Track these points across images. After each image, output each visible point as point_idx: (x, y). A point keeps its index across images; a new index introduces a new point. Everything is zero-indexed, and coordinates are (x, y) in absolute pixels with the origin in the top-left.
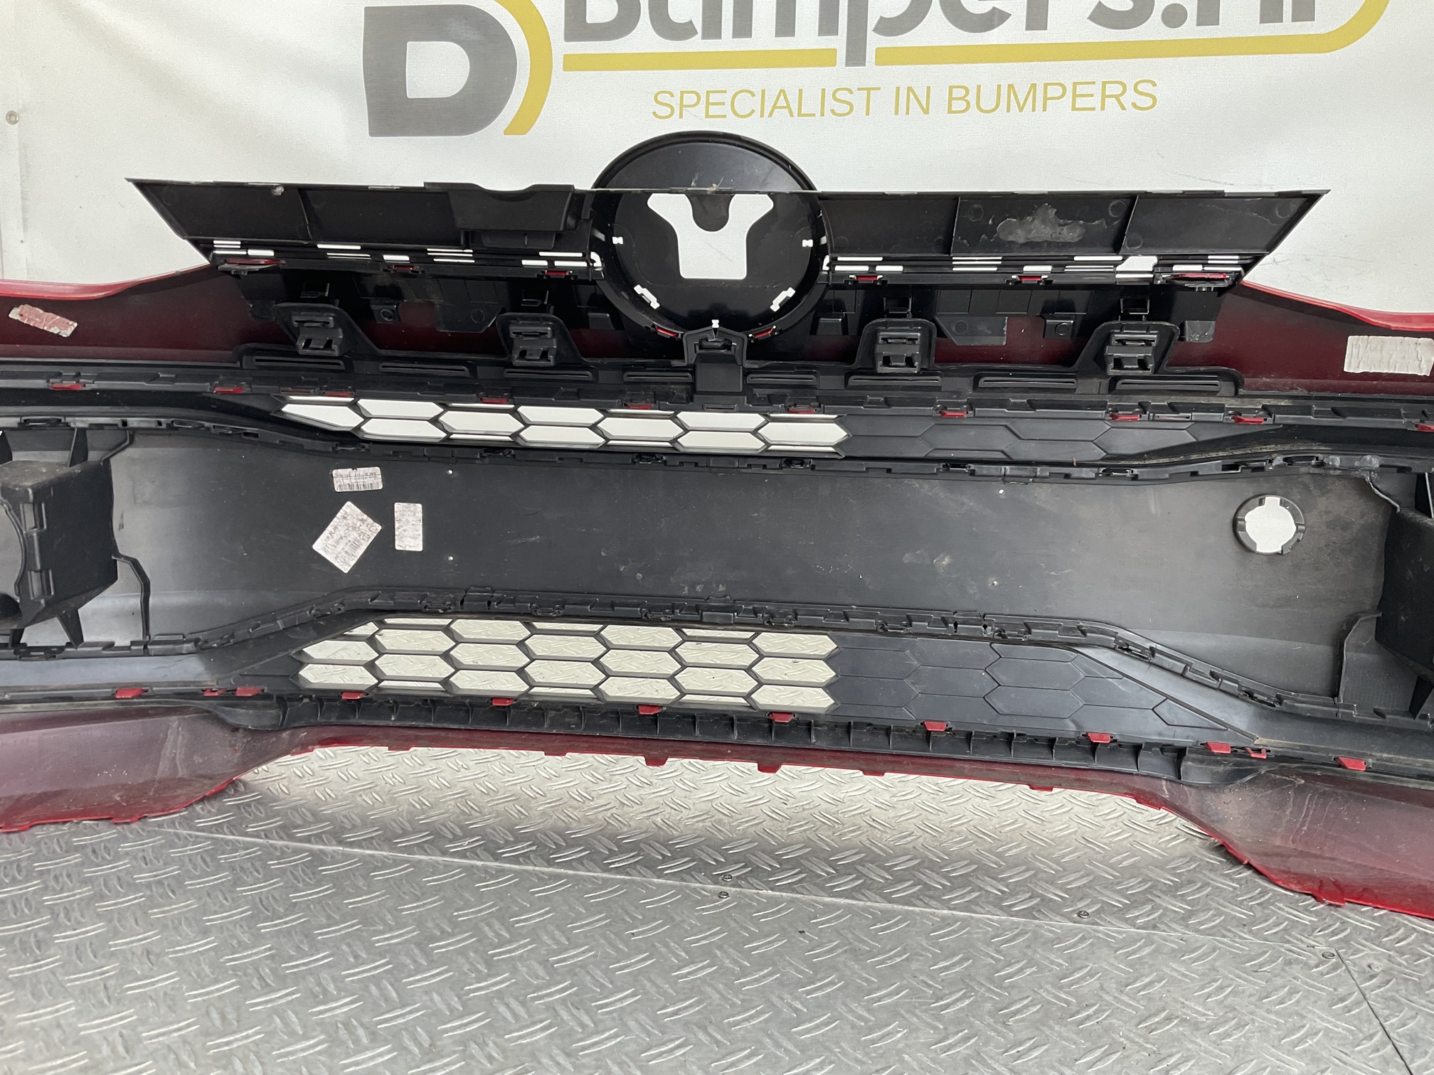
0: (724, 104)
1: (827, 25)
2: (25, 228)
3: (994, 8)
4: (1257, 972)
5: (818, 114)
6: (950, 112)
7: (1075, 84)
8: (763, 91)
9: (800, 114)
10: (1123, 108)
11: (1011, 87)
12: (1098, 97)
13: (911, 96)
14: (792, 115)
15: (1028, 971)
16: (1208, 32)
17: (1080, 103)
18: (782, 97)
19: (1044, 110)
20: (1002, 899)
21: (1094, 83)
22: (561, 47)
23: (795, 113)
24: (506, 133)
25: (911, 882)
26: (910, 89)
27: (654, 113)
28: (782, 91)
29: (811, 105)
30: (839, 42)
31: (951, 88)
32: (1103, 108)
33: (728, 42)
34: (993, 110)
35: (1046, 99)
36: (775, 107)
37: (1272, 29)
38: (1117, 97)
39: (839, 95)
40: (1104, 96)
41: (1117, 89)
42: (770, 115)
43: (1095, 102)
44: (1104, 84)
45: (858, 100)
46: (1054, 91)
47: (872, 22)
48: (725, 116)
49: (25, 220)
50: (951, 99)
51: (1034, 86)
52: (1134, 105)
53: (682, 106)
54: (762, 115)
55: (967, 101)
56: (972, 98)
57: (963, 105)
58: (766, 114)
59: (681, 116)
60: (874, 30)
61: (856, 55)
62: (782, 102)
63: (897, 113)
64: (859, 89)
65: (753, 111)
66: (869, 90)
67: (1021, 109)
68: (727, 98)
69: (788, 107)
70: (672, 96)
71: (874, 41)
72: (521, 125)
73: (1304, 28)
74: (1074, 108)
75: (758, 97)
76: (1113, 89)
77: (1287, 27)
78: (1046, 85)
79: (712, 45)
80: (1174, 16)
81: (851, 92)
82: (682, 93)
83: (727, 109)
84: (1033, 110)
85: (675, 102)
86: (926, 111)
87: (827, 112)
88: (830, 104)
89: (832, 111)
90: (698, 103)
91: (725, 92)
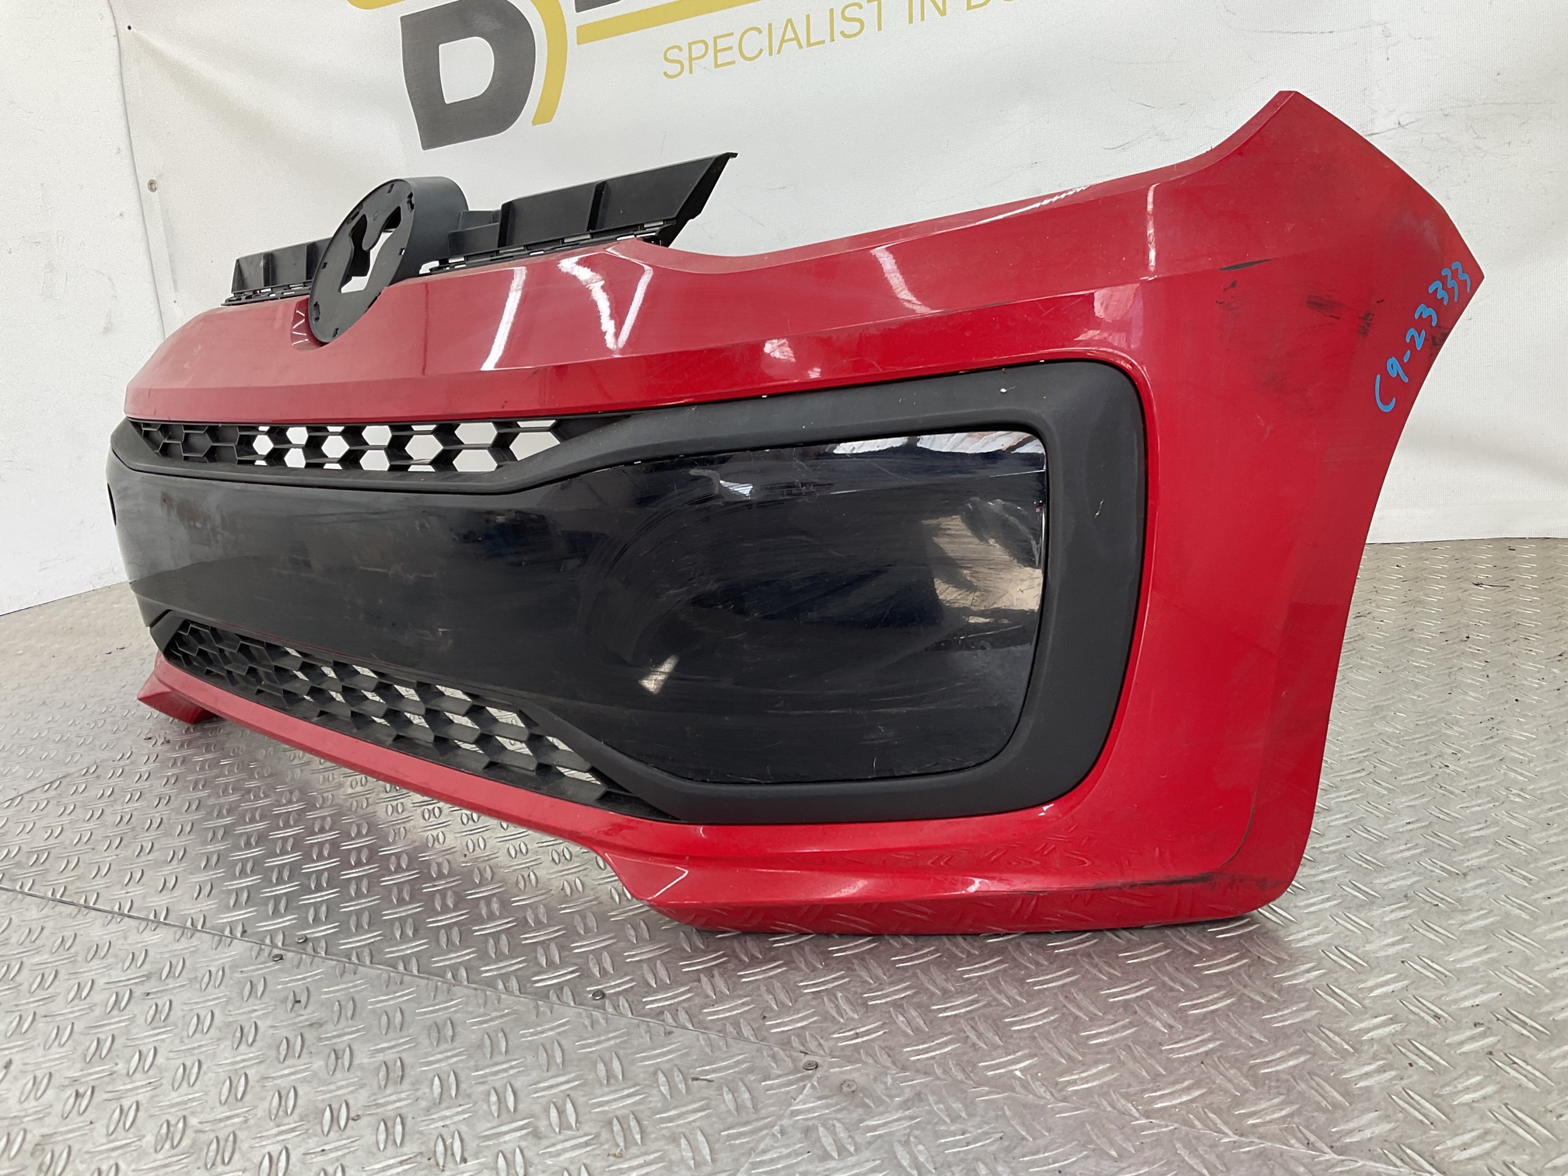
0: (731, 48)
2: (176, 289)
5: (828, 39)
6: (969, 8)
8: (770, 26)
9: (809, 44)
14: (801, 47)
18: (789, 28)
22: (573, 20)
23: (804, 42)
24: (534, 123)
27: (665, 73)
28: (789, 21)
29: (820, 31)
36: (783, 41)
39: (849, 13)
42: (779, 52)
45: (869, 14)
48: (734, 62)
49: (175, 281)
53: (691, 59)
54: (771, 54)
58: (775, 49)
59: (691, 72)
62: (790, 34)
63: (911, 20)
65: (761, 50)
68: (733, 41)
69: (796, 38)
70: (681, 50)
72: (545, 115)
75: (765, 33)
81: (861, 7)
82: (690, 45)
83: (734, 54)
85: (683, 56)
86: (943, 13)
87: (837, 34)
88: (840, 25)
89: (842, 33)
90: (706, 53)
91: (732, 34)
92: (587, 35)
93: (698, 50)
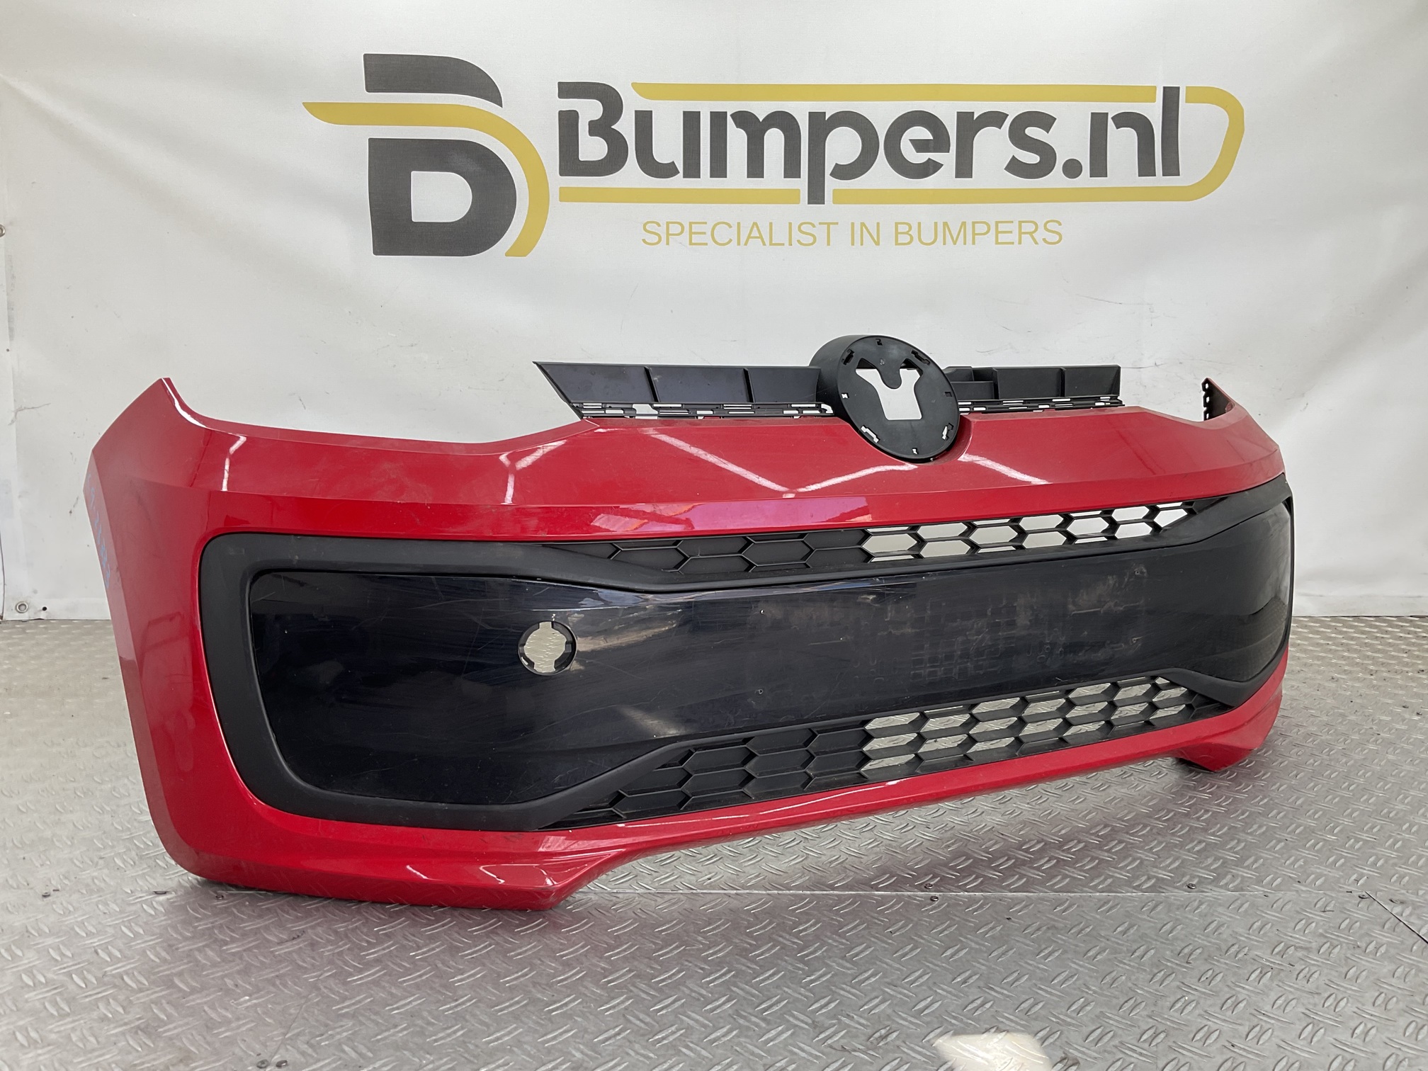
0: (705, 233)
1: (791, 169)
2: (11, 337)
3: (929, 159)
5: (787, 243)
6: (897, 244)
7: (997, 223)
8: (739, 224)
9: (771, 244)
10: (1036, 243)
11: (945, 224)
12: (1017, 231)
13: (864, 229)
14: (764, 244)
16: (1099, 182)
17: (1002, 238)
18: (755, 228)
19: (974, 243)
21: (1012, 222)
22: (557, 181)
23: (767, 241)
24: (507, 254)
26: (863, 224)
27: (644, 240)
28: (755, 224)
29: (780, 236)
30: (802, 184)
31: (897, 224)
32: (1020, 243)
33: (705, 180)
34: (933, 243)
35: (974, 234)
36: (749, 237)
37: (1147, 181)
38: (1031, 234)
39: (804, 228)
40: (1021, 233)
41: (1031, 228)
42: (746, 244)
43: (1014, 237)
44: (1020, 222)
45: (820, 232)
46: (981, 228)
47: (829, 168)
48: (706, 244)
49: (11, 330)
50: (897, 233)
51: (964, 224)
52: (1044, 240)
53: (668, 234)
54: (739, 244)
55: (910, 235)
56: (914, 232)
57: (907, 239)
58: (743, 240)
59: (668, 244)
60: (831, 175)
61: (816, 195)
62: (755, 233)
63: (853, 245)
64: (820, 223)
65: (731, 240)
66: (829, 224)
67: (955, 243)
68: (707, 229)
69: (761, 237)
70: (659, 225)
71: (831, 184)
72: (520, 249)
73: (1172, 181)
74: (997, 243)
75: (735, 228)
76: (1028, 227)
77: (1159, 180)
78: (974, 223)
79: (691, 183)
80: (1072, 169)
81: (814, 226)
82: (668, 224)
83: (707, 239)
84: (965, 244)
85: (662, 231)
86: (877, 243)
87: (794, 242)
88: (796, 235)
89: (799, 241)
90: (682, 232)
91: (706, 223)
92: (566, 195)
93: (675, 229)
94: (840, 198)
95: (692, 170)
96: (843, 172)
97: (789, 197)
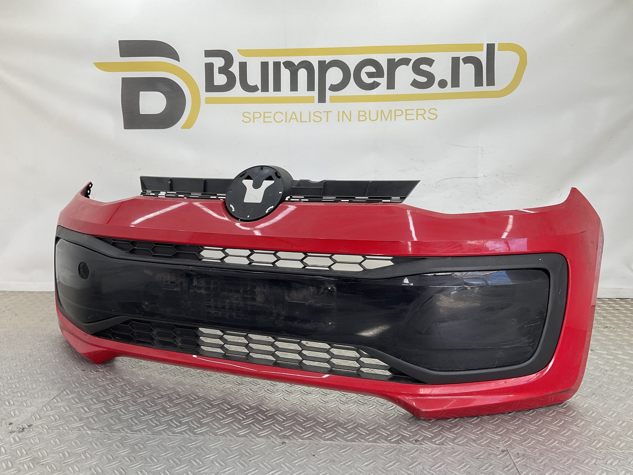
0: (270, 117)
1: (311, 87)
3: (374, 81)
4: (478, 459)
5: (308, 121)
6: (359, 120)
7: (406, 110)
8: (286, 112)
9: (301, 121)
10: (425, 119)
11: (382, 111)
12: (415, 114)
13: (344, 114)
14: (298, 122)
15: (397, 464)
16: (456, 90)
17: (408, 117)
18: (294, 114)
19: (395, 120)
20: (387, 437)
21: (413, 110)
22: (204, 95)
23: (299, 120)
25: (354, 433)
26: (343, 112)
27: (243, 121)
28: (294, 112)
29: (305, 117)
30: (315, 94)
31: (359, 111)
32: (417, 119)
33: (271, 93)
34: (376, 120)
35: (395, 116)
36: (291, 118)
37: (479, 89)
38: (422, 115)
39: (316, 114)
40: (417, 115)
41: (423, 112)
42: (289, 122)
43: (414, 117)
44: (417, 110)
45: (324, 116)
46: (398, 113)
47: (328, 86)
48: (271, 122)
50: (359, 116)
51: (391, 111)
52: (429, 118)
53: (254, 118)
54: (286, 122)
55: (365, 116)
56: (367, 115)
57: (364, 118)
58: (288, 120)
59: (254, 122)
60: (329, 89)
61: (322, 98)
62: (294, 117)
63: (339, 121)
64: (324, 112)
65: (282, 120)
66: (327, 112)
67: (386, 120)
68: (272, 116)
69: (296, 118)
70: (250, 114)
71: (329, 93)
72: (188, 125)
73: (491, 88)
74: (406, 119)
75: (284, 114)
76: (420, 112)
77: (485, 88)
78: (395, 111)
79: (265, 94)
80: (443, 84)
81: (321, 113)
82: (254, 113)
83: (272, 119)
84: (391, 120)
85: (251, 116)
86: (350, 121)
87: (312, 120)
88: (313, 117)
89: (314, 120)
90: (260, 117)
91: (271, 112)
92: (208, 101)
93: (257, 115)
94: (333, 100)
95: (265, 88)
96: (334, 88)
97: (309, 100)
